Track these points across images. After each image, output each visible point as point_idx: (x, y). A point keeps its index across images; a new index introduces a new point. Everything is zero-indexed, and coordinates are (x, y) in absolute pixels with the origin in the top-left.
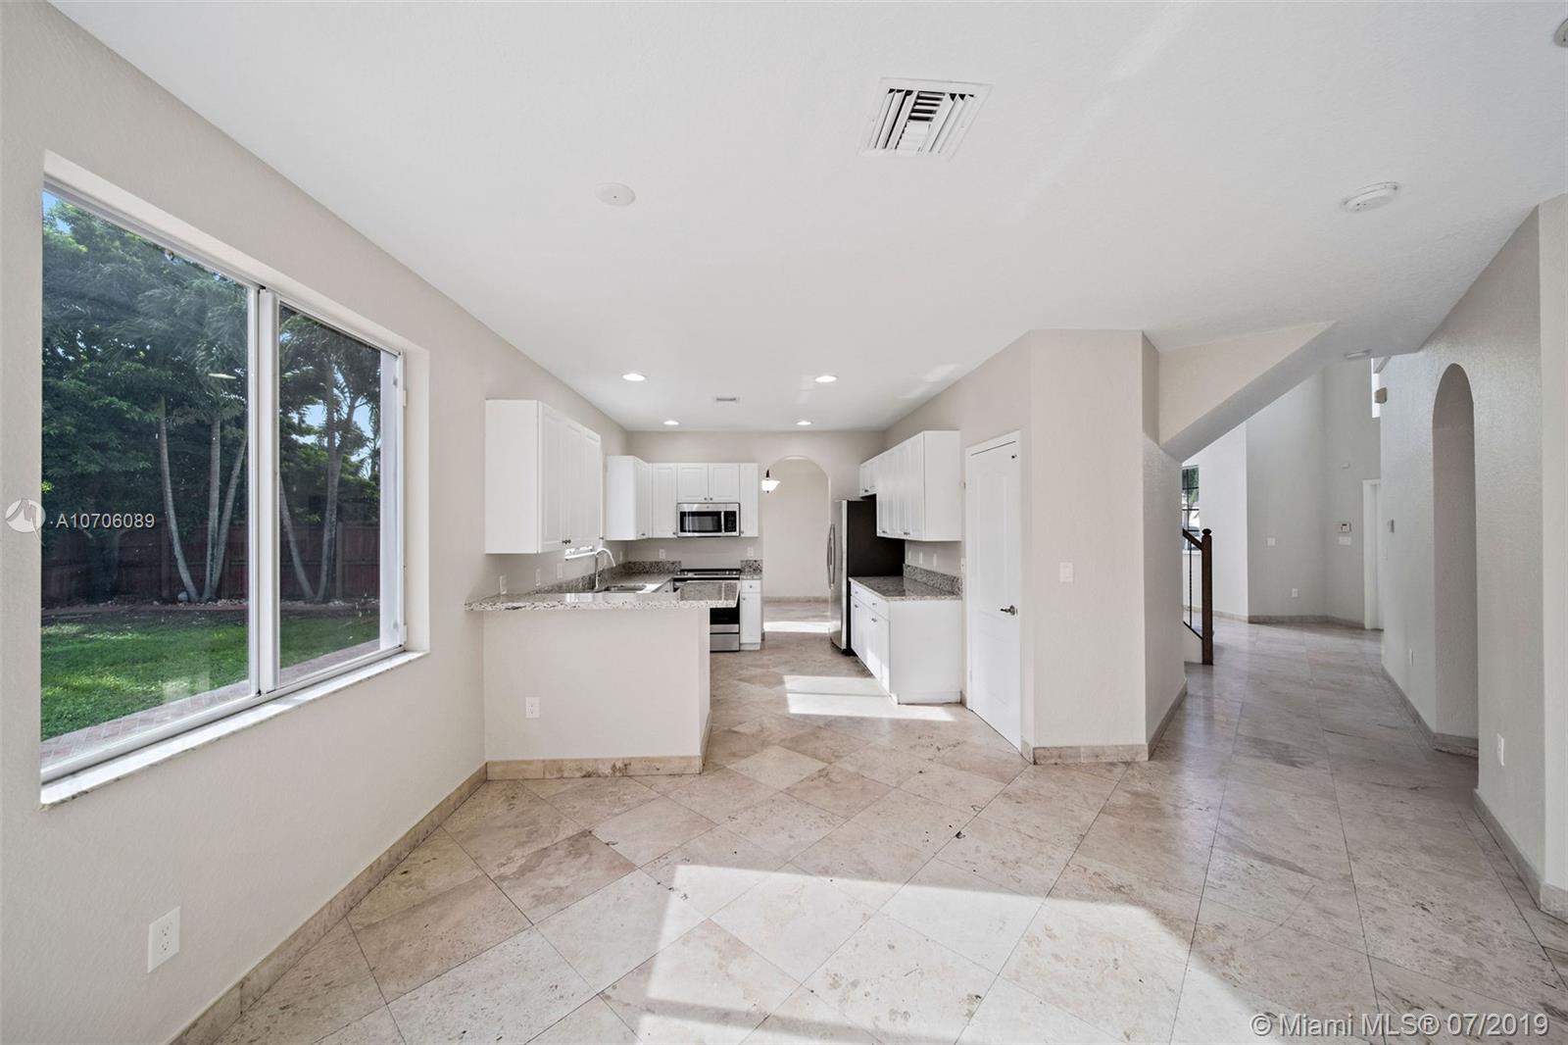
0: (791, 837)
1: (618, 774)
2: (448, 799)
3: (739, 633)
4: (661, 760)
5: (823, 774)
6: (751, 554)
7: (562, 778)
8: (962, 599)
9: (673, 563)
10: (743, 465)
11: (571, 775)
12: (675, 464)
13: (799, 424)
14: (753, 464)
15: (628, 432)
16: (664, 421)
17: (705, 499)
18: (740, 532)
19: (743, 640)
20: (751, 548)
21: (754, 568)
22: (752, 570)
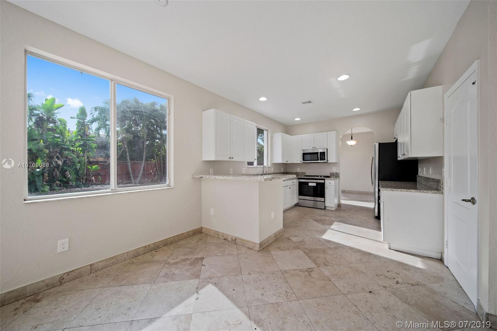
0: (262, 295)
1: (233, 242)
2: (182, 234)
3: (324, 202)
4: (246, 241)
5: (309, 271)
6: (334, 170)
7: (218, 238)
8: (443, 193)
9: (302, 173)
10: (328, 132)
11: (221, 238)
12: (301, 135)
13: (354, 110)
14: (333, 132)
15: (286, 126)
16: (294, 119)
17: (313, 148)
18: (327, 160)
19: (326, 205)
20: (335, 167)
21: (336, 176)
22: (334, 177)
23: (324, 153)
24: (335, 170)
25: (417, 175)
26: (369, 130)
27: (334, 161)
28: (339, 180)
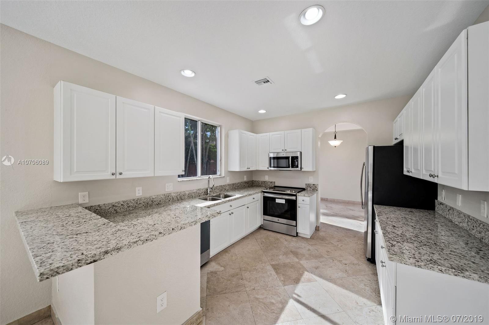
3: (296, 226)
9: (271, 183)
10: (303, 130)
12: (268, 133)
13: (336, 97)
14: (309, 129)
15: (252, 121)
16: (258, 111)
17: (283, 150)
18: (301, 168)
19: (299, 230)
20: (312, 177)
21: (313, 188)
22: (311, 189)
23: (297, 157)
24: (312, 181)
25: (436, 201)
26: (358, 127)
27: (310, 169)
28: (317, 194)
